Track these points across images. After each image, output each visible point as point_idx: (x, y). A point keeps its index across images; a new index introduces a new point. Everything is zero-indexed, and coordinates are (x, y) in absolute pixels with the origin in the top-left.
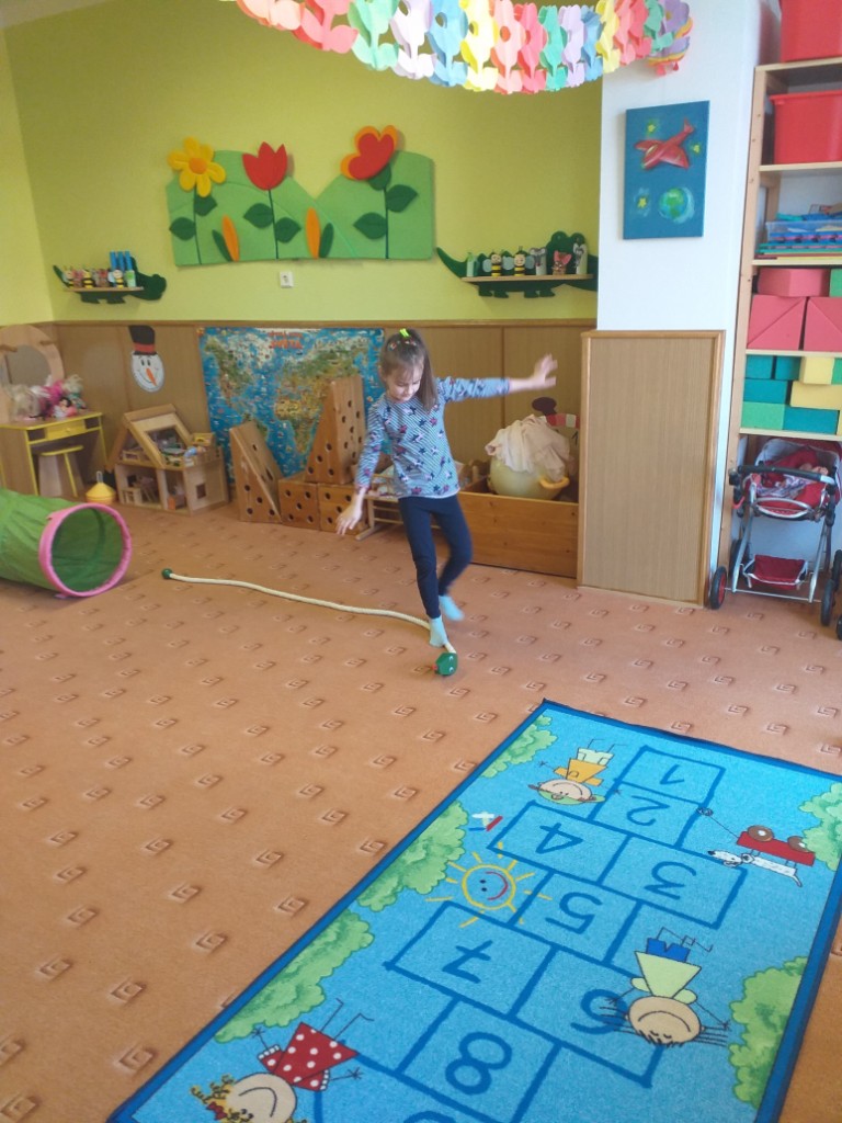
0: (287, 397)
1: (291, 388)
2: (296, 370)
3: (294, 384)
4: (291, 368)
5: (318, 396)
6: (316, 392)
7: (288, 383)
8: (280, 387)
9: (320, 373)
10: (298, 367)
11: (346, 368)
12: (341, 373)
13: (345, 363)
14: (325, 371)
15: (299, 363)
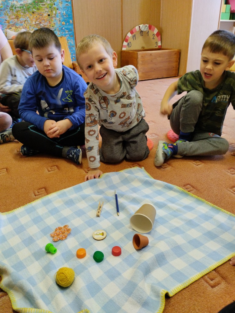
0: (13, 25)
1: (16, 20)
2: (19, 9)
3: (17, 17)
4: (15, 8)
5: (34, 23)
6: (32, 21)
7: (14, 17)
8: (8, 19)
9: (34, 10)
10: (20, 7)
11: (50, 8)
12: (47, 10)
13: (49, 5)
14: (38, 9)
15: (21, 4)
